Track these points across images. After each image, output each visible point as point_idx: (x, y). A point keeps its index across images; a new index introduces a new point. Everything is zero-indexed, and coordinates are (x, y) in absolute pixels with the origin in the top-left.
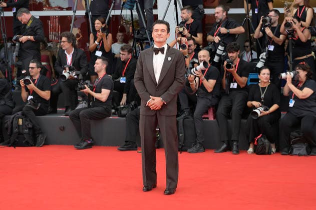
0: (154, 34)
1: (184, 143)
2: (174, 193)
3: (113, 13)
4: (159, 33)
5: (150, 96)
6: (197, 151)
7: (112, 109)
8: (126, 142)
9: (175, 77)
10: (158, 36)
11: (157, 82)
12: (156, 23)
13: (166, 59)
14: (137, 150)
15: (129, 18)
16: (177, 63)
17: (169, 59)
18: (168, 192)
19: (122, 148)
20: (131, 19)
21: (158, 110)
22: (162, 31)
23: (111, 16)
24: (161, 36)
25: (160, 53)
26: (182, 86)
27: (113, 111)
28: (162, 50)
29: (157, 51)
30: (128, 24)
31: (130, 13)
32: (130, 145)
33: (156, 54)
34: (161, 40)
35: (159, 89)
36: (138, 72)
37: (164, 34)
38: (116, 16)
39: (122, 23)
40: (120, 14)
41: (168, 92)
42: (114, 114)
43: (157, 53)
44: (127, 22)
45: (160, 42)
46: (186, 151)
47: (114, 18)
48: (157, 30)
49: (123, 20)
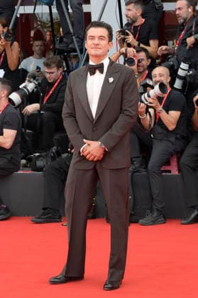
0: (89, 44)
1: (133, 210)
2: (118, 287)
3: (22, 10)
4: (96, 41)
5: (84, 140)
6: (154, 223)
7: (22, 159)
8: (44, 209)
9: (121, 109)
10: (93, 46)
11: (94, 117)
12: (91, 27)
13: (106, 80)
14: (61, 221)
15: (46, 18)
16: (123, 85)
17: (111, 80)
18: (110, 286)
19: (39, 218)
20: (49, 19)
21: (98, 161)
22: (101, 38)
23: (18, 16)
24: (100, 46)
25: (97, 72)
26: (132, 121)
27: (23, 161)
28: (100, 68)
29: (93, 70)
30: (46, 27)
31: (48, 11)
32: (50, 214)
33: (91, 75)
34: (99, 52)
35: (96, 127)
36: (67, 105)
37: (104, 42)
38: (26, 16)
40: (32, 12)
41: (109, 132)
42: (25, 166)
43: (93, 73)
44: (43, 24)
45: (97, 56)
46: (137, 222)
47: (24, 18)
48: (93, 38)
49: (37, 21)
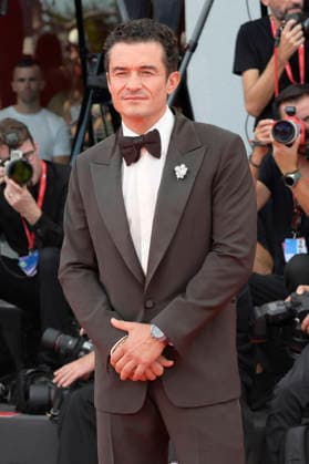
22: (145, 70)
39: (36, 25)
